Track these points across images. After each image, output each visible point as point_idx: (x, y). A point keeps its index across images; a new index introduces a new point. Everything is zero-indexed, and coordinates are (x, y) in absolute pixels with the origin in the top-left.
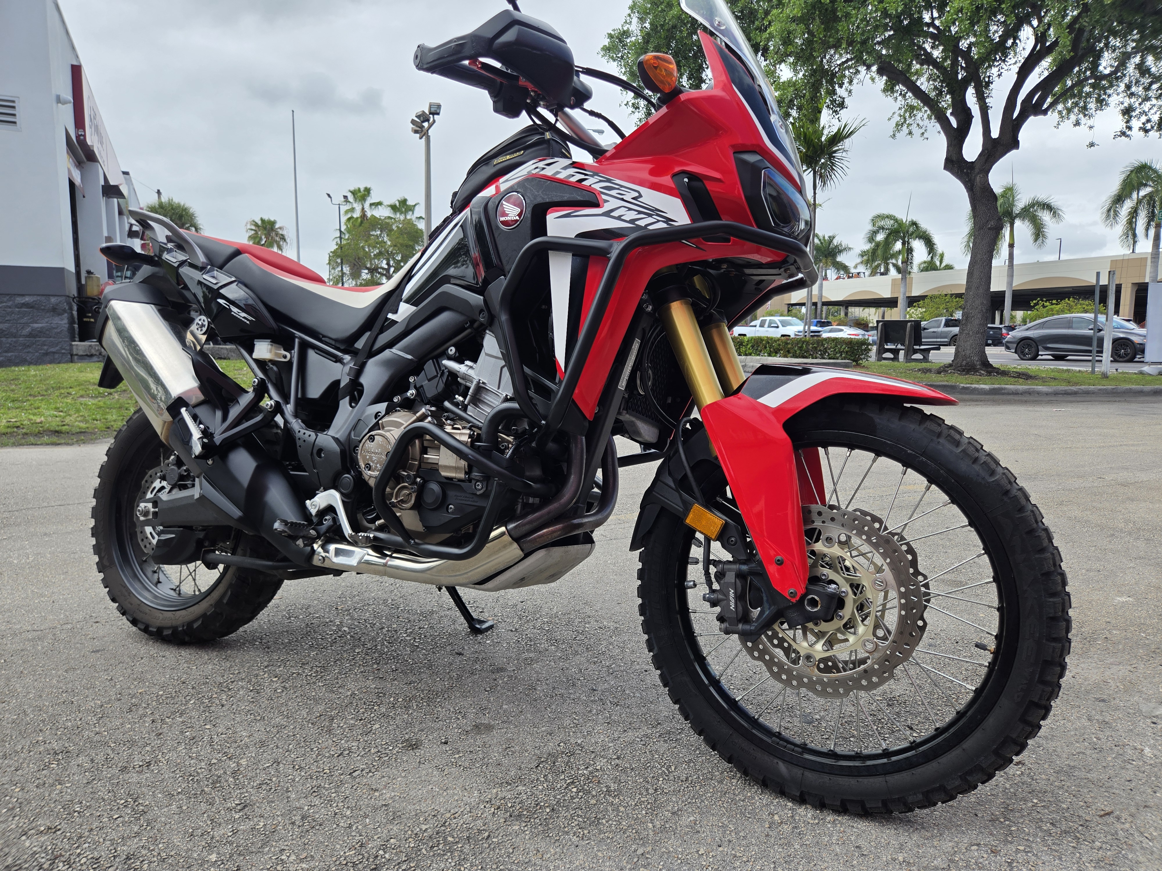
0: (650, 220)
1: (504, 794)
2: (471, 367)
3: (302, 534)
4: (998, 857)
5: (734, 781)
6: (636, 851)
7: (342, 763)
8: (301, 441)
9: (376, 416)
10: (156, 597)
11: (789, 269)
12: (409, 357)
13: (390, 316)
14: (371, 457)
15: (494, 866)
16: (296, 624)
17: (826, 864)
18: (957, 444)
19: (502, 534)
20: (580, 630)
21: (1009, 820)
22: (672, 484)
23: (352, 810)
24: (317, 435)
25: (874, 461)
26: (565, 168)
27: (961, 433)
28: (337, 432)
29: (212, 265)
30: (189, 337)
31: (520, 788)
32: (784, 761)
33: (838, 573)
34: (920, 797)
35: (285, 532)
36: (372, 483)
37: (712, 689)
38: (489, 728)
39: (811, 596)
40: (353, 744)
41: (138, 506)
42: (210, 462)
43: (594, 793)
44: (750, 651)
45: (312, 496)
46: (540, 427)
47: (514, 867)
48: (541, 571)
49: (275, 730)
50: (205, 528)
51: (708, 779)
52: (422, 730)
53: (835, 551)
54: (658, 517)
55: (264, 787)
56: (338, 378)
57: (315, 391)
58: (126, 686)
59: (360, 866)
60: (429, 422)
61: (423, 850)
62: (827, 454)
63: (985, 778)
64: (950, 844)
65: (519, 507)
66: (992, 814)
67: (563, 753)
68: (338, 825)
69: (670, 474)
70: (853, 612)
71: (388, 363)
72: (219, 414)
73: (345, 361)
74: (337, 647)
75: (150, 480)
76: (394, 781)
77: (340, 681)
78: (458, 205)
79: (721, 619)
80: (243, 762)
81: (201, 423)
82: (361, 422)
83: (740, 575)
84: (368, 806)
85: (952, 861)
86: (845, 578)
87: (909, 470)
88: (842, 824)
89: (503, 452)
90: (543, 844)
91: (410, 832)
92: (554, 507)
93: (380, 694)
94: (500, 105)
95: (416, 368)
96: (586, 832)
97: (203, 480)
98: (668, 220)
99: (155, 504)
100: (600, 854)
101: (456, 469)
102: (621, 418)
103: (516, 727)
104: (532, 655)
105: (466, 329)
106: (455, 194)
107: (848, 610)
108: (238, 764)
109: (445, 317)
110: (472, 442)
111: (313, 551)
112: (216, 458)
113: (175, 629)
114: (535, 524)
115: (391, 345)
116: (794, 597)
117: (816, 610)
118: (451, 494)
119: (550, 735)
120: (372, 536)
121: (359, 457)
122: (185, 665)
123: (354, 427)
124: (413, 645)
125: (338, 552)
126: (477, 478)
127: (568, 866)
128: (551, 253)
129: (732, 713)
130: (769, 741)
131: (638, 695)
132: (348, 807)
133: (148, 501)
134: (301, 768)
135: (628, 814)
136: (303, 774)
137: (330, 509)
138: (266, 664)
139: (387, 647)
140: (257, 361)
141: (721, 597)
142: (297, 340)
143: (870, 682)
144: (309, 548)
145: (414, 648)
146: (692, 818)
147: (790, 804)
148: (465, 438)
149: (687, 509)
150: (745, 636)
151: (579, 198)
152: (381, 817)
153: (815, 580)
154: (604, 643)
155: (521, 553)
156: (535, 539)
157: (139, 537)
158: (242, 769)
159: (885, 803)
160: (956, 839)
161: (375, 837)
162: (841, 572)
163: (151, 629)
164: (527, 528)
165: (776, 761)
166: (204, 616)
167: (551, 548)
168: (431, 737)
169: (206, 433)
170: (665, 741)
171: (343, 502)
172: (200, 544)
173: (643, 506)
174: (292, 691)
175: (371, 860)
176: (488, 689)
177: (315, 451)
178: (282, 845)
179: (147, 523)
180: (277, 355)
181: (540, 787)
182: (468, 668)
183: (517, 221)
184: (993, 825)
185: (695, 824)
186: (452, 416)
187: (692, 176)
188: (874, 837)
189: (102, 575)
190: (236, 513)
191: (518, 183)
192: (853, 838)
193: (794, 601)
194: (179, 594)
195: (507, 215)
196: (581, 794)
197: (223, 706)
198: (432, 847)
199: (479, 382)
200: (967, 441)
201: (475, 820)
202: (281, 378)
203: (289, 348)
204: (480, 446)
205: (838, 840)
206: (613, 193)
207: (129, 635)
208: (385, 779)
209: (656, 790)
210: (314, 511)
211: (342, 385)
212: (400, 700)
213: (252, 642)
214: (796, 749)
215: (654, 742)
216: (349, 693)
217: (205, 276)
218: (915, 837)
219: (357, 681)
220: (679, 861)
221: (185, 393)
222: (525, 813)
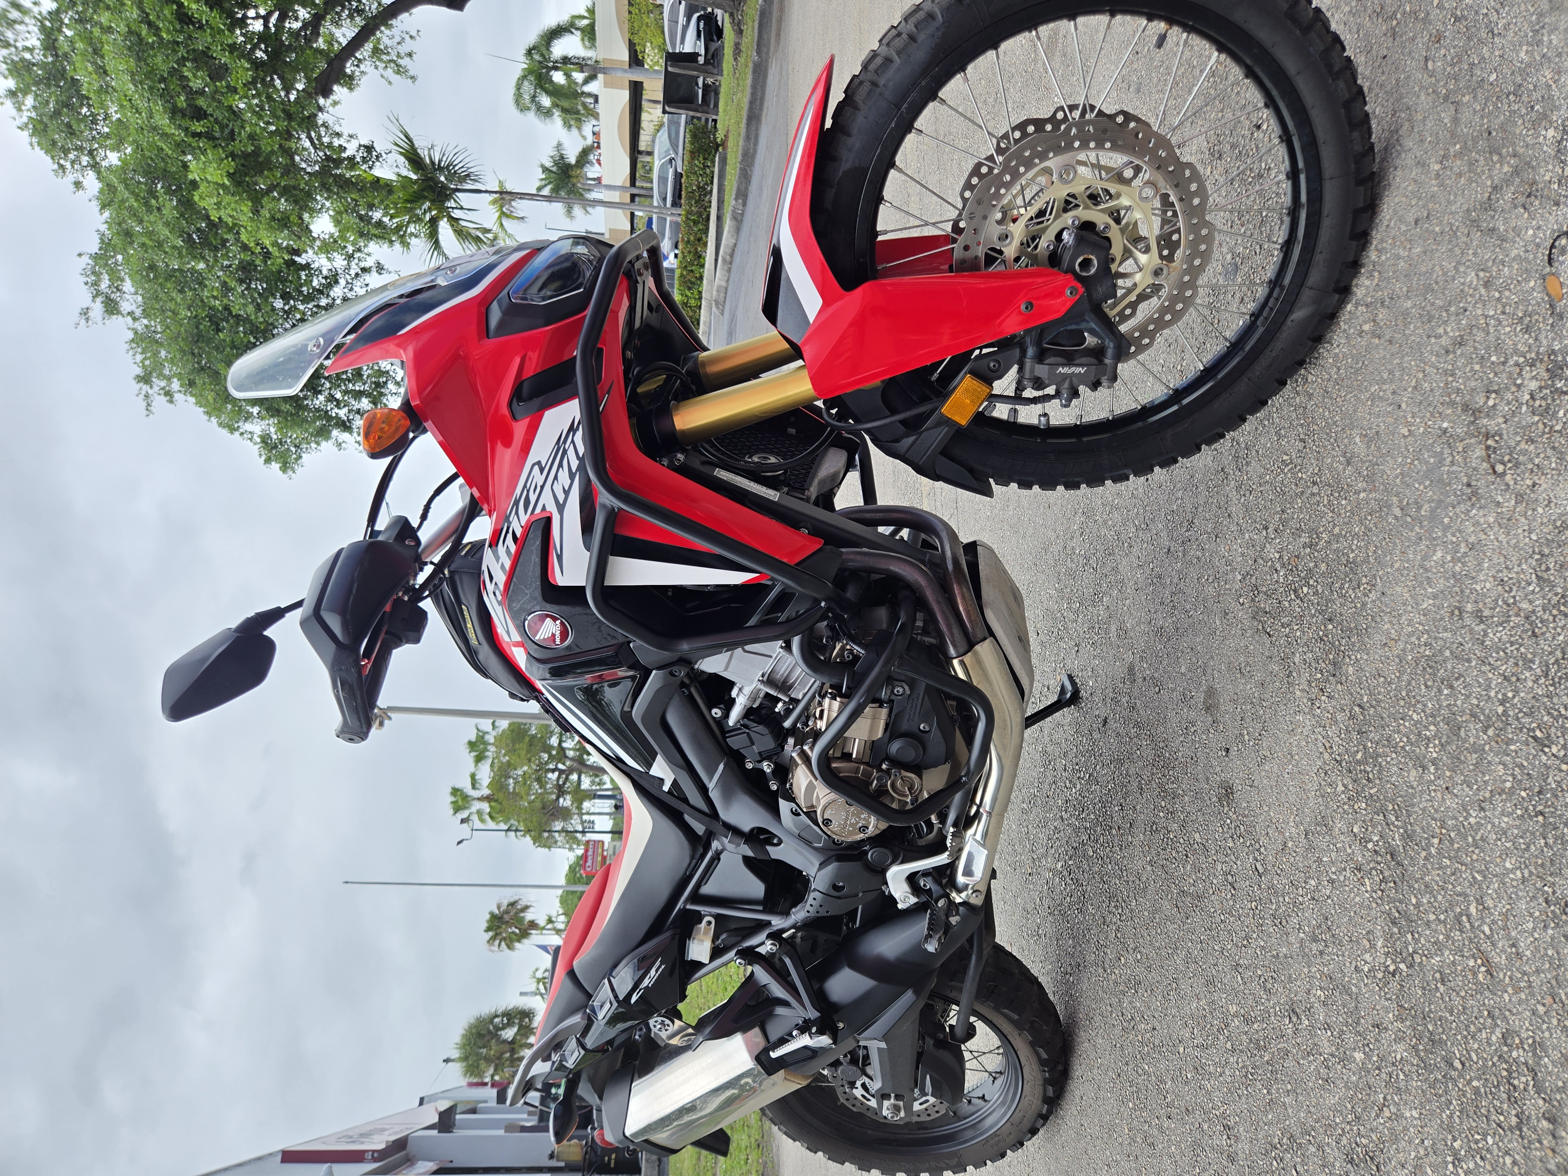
0: (571, 452)
1: (1303, 681)
2: (740, 690)
3: (944, 917)
4: (1447, 34)
5: (1310, 378)
6: (1396, 518)
7: (1243, 884)
8: (820, 909)
9: (796, 814)
10: (1003, 1103)
11: (639, 270)
12: (721, 767)
13: (666, 788)
14: (851, 825)
15: (1402, 703)
16: (1048, 928)
17: (1437, 268)
18: (888, 60)
19: (962, 663)
20: (1082, 561)
21: (1395, 13)
22: (912, 439)
23: (1310, 877)
24: (815, 890)
25: (900, 171)
26: (497, 558)
27: (874, 55)
28: (812, 864)
29: (586, 1007)
30: (675, 1041)
31: (1297, 660)
32: (1290, 311)
33: (1047, 227)
34: (1355, 134)
35: (940, 938)
36: (883, 825)
37: (1185, 402)
38: (1211, 693)
39: (1077, 267)
40: (1219, 868)
41: (885, 1118)
42: (841, 1025)
43: (1312, 565)
44: (1141, 349)
45: (892, 901)
46: (828, 609)
47: (1405, 677)
48: (1011, 614)
49: (1193, 966)
50: (922, 1037)
51: (1304, 413)
52: (1208, 779)
53: (1018, 231)
54: (952, 459)
55: (1269, 986)
56: (741, 857)
57: (756, 888)
58: (1119, 1148)
59: (1386, 874)
60: (812, 748)
61: (1372, 791)
62: (885, 232)
63: (1338, 46)
64: (1423, 97)
65: (928, 640)
66: (1385, 35)
67: (1253, 600)
68: (1329, 897)
69: (897, 441)
70: (1102, 211)
71: (727, 796)
72: (780, 1010)
73: (720, 848)
74: (1084, 878)
75: (852, 1101)
76: (1274, 821)
77: (1131, 879)
78: (527, 692)
79: (1095, 385)
80: (1233, 1009)
81: (790, 1034)
82: (802, 834)
83: (1040, 357)
84: (1305, 858)
85: (1446, 98)
86: (1055, 219)
87: (918, 124)
88: (1382, 241)
89: (856, 658)
90: (1377, 637)
91: (1346, 807)
92: (931, 595)
93: (1153, 828)
94: (411, 635)
95: (736, 758)
96: (1364, 580)
97: (863, 1035)
98: (572, 429)
99: (885, 1096)
100: (1397, 565)
101: (874, 718)
102: (813, 497)
103: (1212, 657)
104: (1113, 628)
105: (691, 694)
106: (513, 696)
107: (1099, 217)
108: (1236, 1015)
109: (673, 720)
110: (842, 696)
111: (965, 904)
112: (835, 1018)
113: (1046, 1082)
114: (952, 621)
115: (703, 790)
116: (1076, 290)
117: (1095, 262)
118: (905, 726)
119: (1227, 614)
120: (952, 830)
121: (850, 840)
122: (1095, 1072)
123: (808, 843)
124: (1088, 782)
125: (968, 873)
126: (889, 692)
127: (1410, 608)
128: (607, 583)
129: (1220, 376)
130: (1261, 330)
131: (1180, 494)
132: (1305, 882)
133: (880, 1105)
134: (1247, 937)
135: (1345, 523)
136: (1255, 936)
137: (912, 879)
138: (1100, 971)
139: (1088, 815)
140: (713, 958)
141: (1066, 385)
142: (688, 907)
143: (1196, 194)
144: (961, 908)
145: (1093, 779)
146: (1357, 439)
147: (1349, 307)
148: (836, 704)
149: (947, 421)
150: (1122, 354)
151: (538, 542)
152: (1322, 842)
153: (1054, 258)
154: (1103, 531)
155: (988, 641)
156: (970, 621)
157: (924, 1118)
158: (1242, 1012)
159: (1360, 182)
160: (1417, 89)
161: (1349, 851)
162: (1045, 224)
163: (1044, 1112)
164: (956, 631)
165: (1289, 323)
166: (1032, 1044)
167: (984, 601)
168: (1218, 769)
169: (804, 1028)
170: (1248, 464)
171: (902, 862)
172: (941, 1044)
173: (936, 477)
174: (1141, 940)
175: (1379, 859)
176: (1157, 689)
177: (835, 894)
178: (1349, 969)
179: (908, 1108)
180: (706, 933)
181: (1298, 634)
182: (1126, 713)
183: (562, 623)
184: (1401, 36)
185: (1366, 436)
186: (803, 719)
187: (517, 395)
188: (1404, 199)
189: (970, 1168)
190: (908, 997)
191: (513, 618)
192: (1403, 228)
193: (1082, 290)
194: (1001, 1073)
195: (553, 635)
196: (1311, 582)
197: (1154, 1029)
198: (1369, 780)
199: (762, 682)
200: (884, 48)
201: (1336, 722)
202: (736, 929)
203: (698, 918)
204: (847, 687)
205: (1405, 248)
206: (533, 498)
207: (1049, 1140)
208: (1270, 832)
209: (1314, 483)
210: (913, 900)
211: (750, 853)
212: (1163, 804)
213: (1069, 985)
214: (1275, 295)
215: (1248, 479)
216: (1149, 868)
217: (600, 1017)
218: (1409, 143)
219: (1132, 857)
220: (1416, 462)
221: (750, 1051)
222: (1331, 657)
